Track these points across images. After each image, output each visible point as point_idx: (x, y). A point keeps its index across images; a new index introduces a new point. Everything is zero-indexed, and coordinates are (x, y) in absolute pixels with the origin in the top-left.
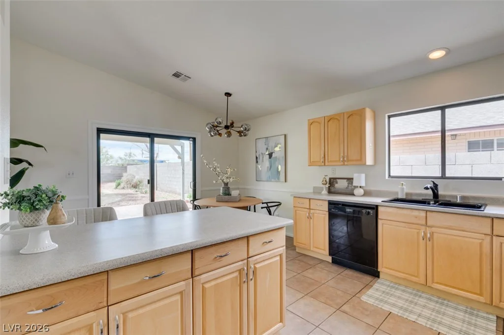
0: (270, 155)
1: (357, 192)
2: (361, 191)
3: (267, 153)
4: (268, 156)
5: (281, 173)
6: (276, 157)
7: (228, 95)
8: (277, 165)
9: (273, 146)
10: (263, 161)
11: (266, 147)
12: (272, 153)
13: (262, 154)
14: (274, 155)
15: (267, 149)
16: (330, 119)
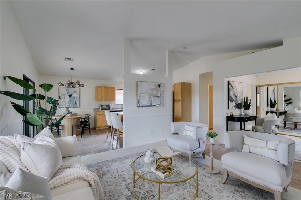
0: (70, 96)
1: (110, 108)
2: (112, 108)
3: (68, 94)
4: (69, 96)
5: (77, 103)
6: (74, 97)
7: (72, 69)
8: (75, 101)
9: (73, 92)
10: (65, 98)
11: (68, 91)
12: (72, 95)
13: (64, 95)
14: (72, 96)
15: (68, 93)
16: (105, 87)
